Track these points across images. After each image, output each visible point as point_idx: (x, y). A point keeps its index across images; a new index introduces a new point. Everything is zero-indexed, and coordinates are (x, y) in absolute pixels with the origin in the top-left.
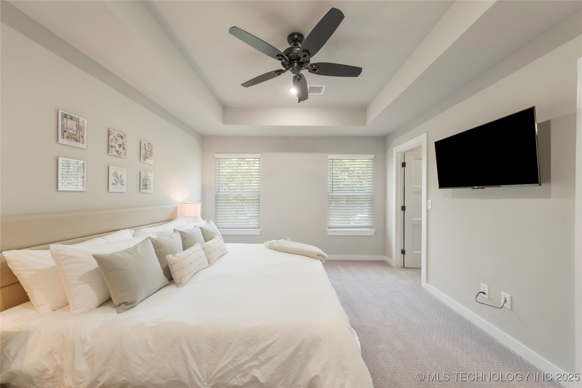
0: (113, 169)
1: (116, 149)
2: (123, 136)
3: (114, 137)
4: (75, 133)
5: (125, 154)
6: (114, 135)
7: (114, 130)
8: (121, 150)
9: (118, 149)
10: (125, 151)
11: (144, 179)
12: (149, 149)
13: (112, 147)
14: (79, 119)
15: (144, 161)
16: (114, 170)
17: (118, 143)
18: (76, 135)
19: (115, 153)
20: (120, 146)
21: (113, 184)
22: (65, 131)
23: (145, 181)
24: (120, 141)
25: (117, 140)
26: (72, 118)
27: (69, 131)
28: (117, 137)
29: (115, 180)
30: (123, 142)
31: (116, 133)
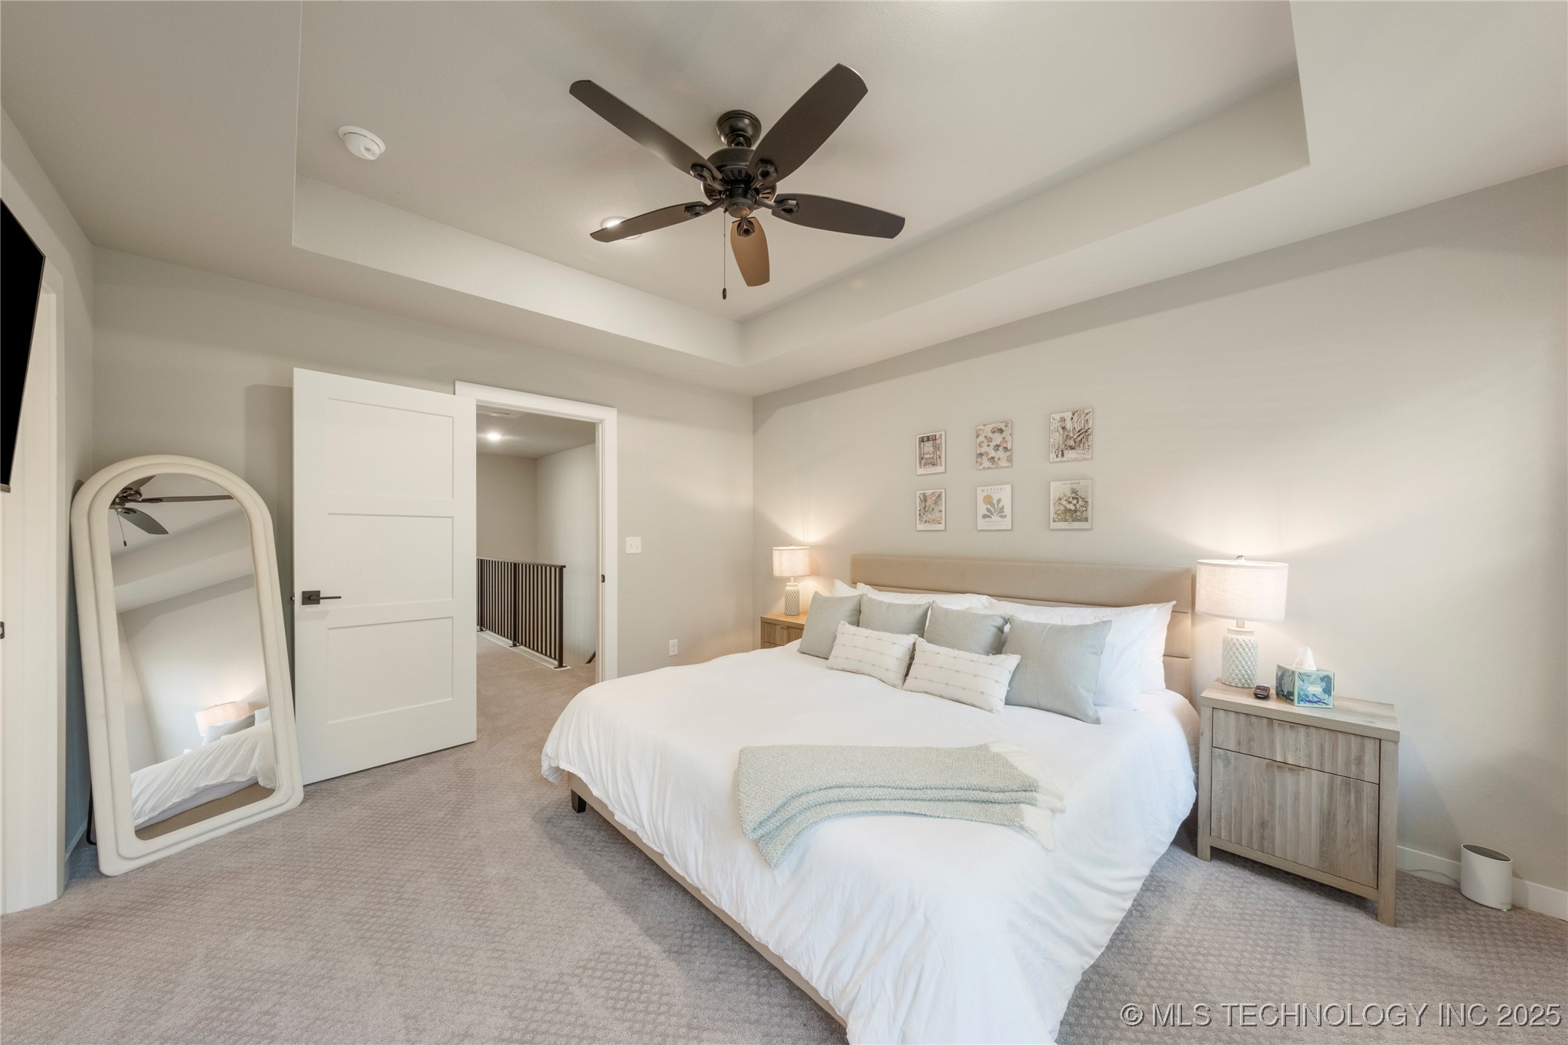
0: (983, 491)
1: (990, 456)
2: (1002, 426)
3: (986, 437)
4: (932, 455)
5: (1010, 459)
6: (984, 434)
7: (984, 426)
8: (1001, 454)
9: (992, 453)
10: (1008, 453)
11: (1060, 499)
12: (1076, 426)
13: (981, 455)
14: (935, 435)
15: (1060, 458)
16: (985, 494)
17: (993, 444)
18: (933, 458)
19: (986, 463)
20: (997, 447)
21: (985, 516)
22: (922, 459)
23: (1065, 503)
24: (997, 439)
25: (990, 440)
26: (928, 439)
27: (926, 456)
28: (990, 435)
29: (988, 510)
30: (1004, 438)
31: (988, 429)
